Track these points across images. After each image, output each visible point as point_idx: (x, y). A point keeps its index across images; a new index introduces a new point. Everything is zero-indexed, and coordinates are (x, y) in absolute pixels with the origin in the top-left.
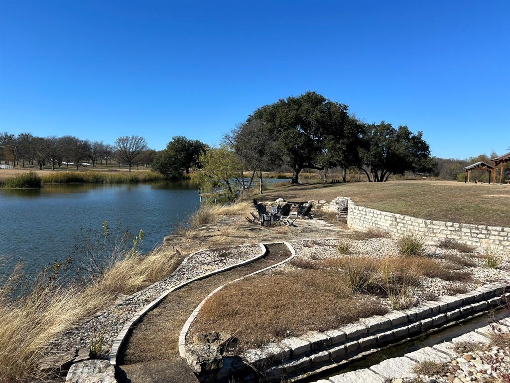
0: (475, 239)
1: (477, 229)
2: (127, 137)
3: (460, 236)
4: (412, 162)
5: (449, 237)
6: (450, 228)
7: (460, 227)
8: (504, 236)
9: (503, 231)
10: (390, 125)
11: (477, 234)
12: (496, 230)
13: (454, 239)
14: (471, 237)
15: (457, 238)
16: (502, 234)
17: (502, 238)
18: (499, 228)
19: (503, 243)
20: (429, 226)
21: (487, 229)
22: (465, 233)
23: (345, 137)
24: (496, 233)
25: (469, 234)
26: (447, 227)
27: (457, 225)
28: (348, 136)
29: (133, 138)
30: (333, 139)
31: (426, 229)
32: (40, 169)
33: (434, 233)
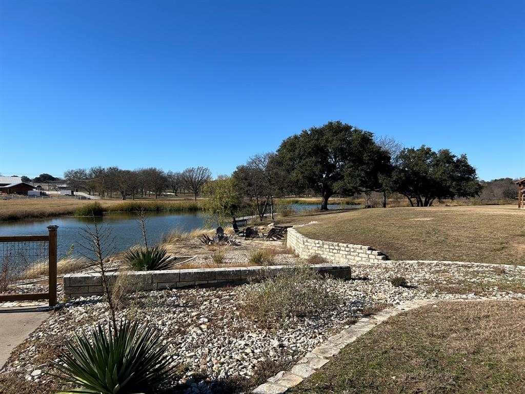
0: (331, 254)
1: (333, 245)
2: (193, 168)
3: (323, 251)
4: (449, 187)
5: (317, 252)
6: (318, 245)
7: (323, 244)
8: (348, 251)
9: (347, 247)
10: (429, 149)
11: (333, 249)
12: (343, 247)
13: (320, 254)
14: (330, 252)
15: (322, 253)
16: (347, 249)
17: (347, 253)
18: (345, 245)
19: (348, 257)
20: (305, 244)
21: (338, 246)
22: (326, 249)
23: (364, 164)
24: (343, 249)
25: (328, 250)
26: (315, 244)
27: (321, 242)
28: (368, 163)
29: (198, 168)
30: (352, 166)
31: (304, 246)
32: (124, 199)
33: (309, 249)
